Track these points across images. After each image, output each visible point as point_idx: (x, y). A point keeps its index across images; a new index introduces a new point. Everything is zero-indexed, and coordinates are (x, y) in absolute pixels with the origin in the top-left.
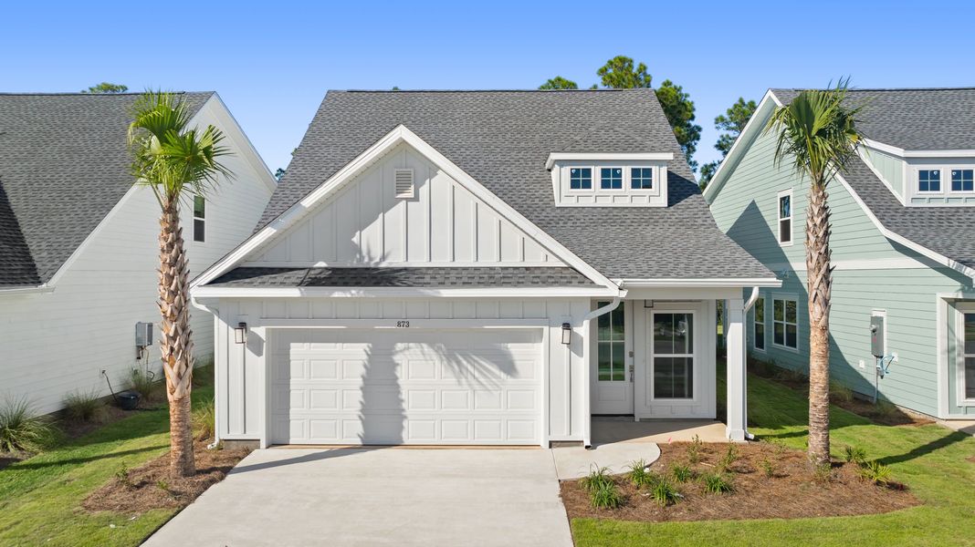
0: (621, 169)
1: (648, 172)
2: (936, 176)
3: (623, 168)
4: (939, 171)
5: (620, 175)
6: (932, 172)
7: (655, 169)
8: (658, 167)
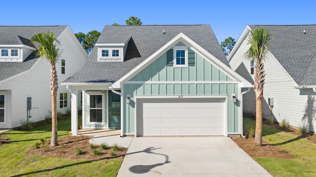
0: (8, 50)
1: (17, 51)
2: (107, 52)
3: (9, 49)
4: (108, 50)
5: (8, 52)
6: (106, 50)
7: (19, 50)
8: (19, 49)
